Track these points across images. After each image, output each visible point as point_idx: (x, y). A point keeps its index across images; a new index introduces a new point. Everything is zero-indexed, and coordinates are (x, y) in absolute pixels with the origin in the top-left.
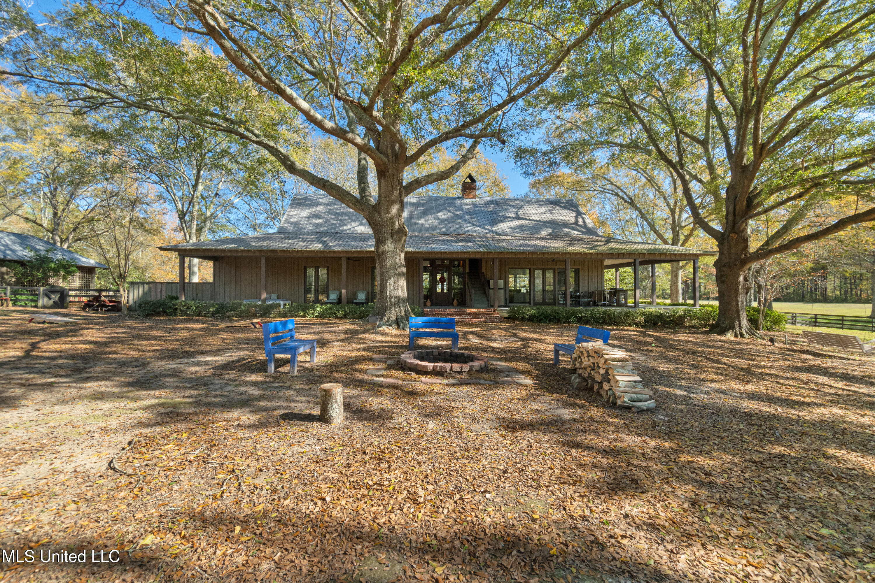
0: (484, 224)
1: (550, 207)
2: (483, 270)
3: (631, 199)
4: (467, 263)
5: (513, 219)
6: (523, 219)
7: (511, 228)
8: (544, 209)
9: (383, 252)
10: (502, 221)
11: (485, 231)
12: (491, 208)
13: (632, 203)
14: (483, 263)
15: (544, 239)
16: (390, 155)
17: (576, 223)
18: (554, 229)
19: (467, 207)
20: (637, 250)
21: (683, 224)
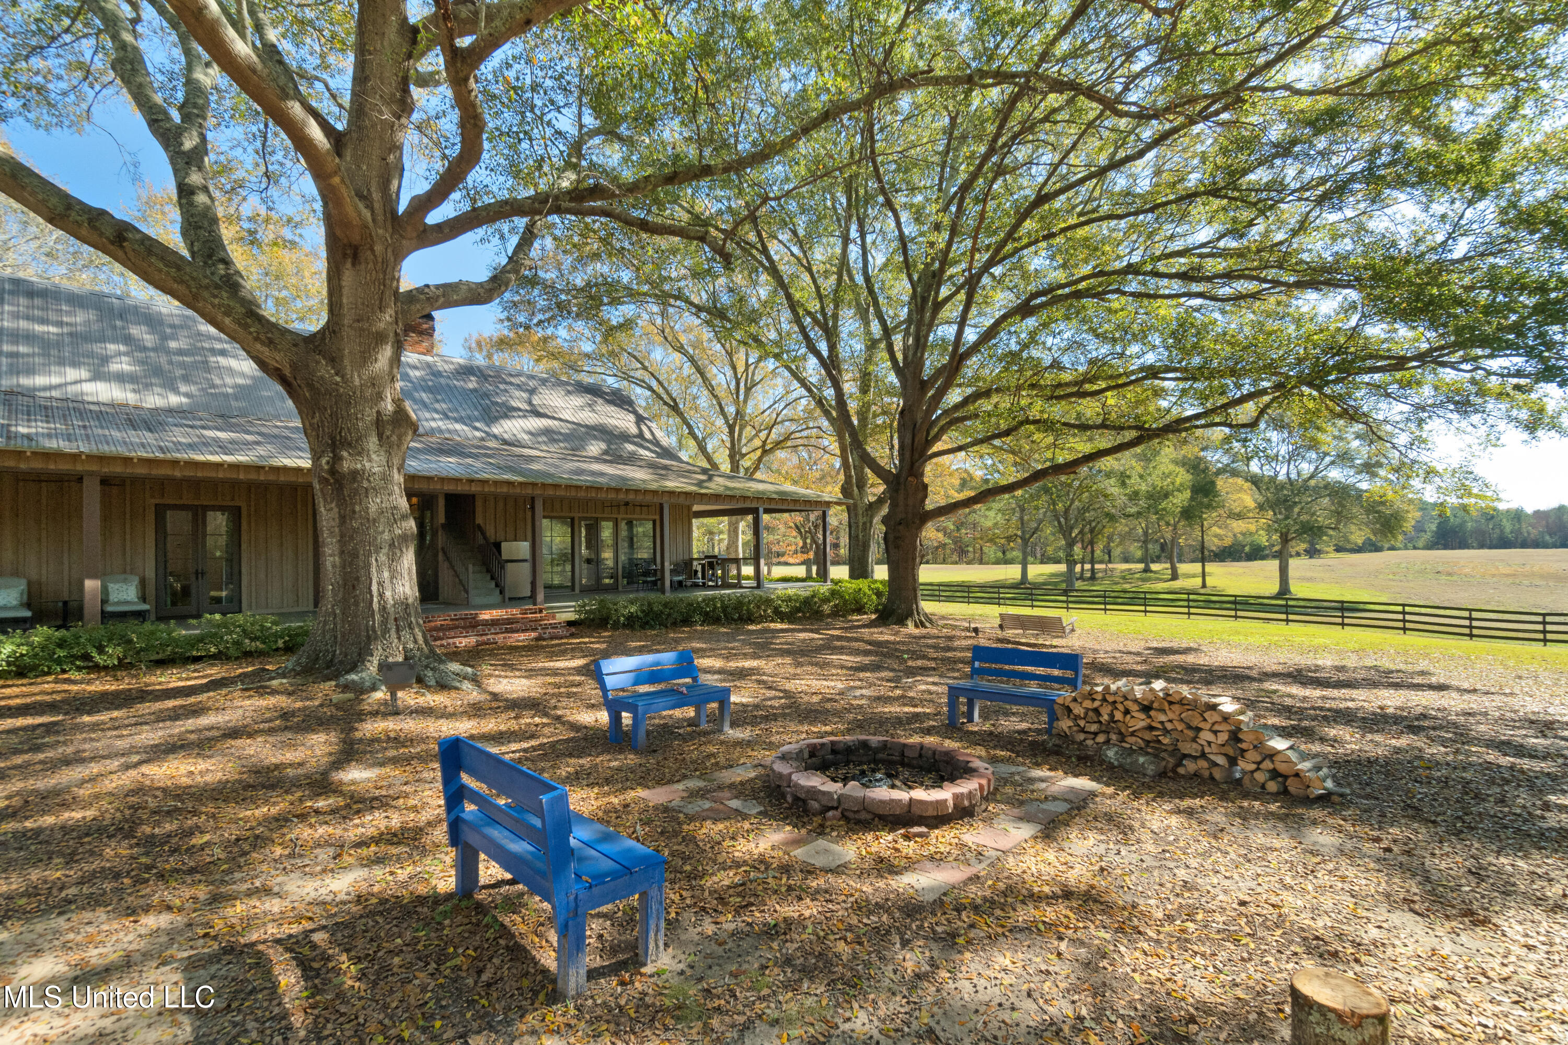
0: (469, 418)
1: (588, 397)
2: (479, 520)
3: (674, 400)
4: (441, 503)
5: (525, 414)
6: (544, 416)
7: (530, 433)
8: (578, 400)
9: (355, 475)
10: (506, 416)
11: (478, 434)
12: (472, 383)
13: (675, 408)
14: (479, 504)
15: (597, 459)
16: (377, 206)
17: (641, 435)
18: (609, 443)
19: (418, 373)
20: (763, 493)
21: (744, 451)
